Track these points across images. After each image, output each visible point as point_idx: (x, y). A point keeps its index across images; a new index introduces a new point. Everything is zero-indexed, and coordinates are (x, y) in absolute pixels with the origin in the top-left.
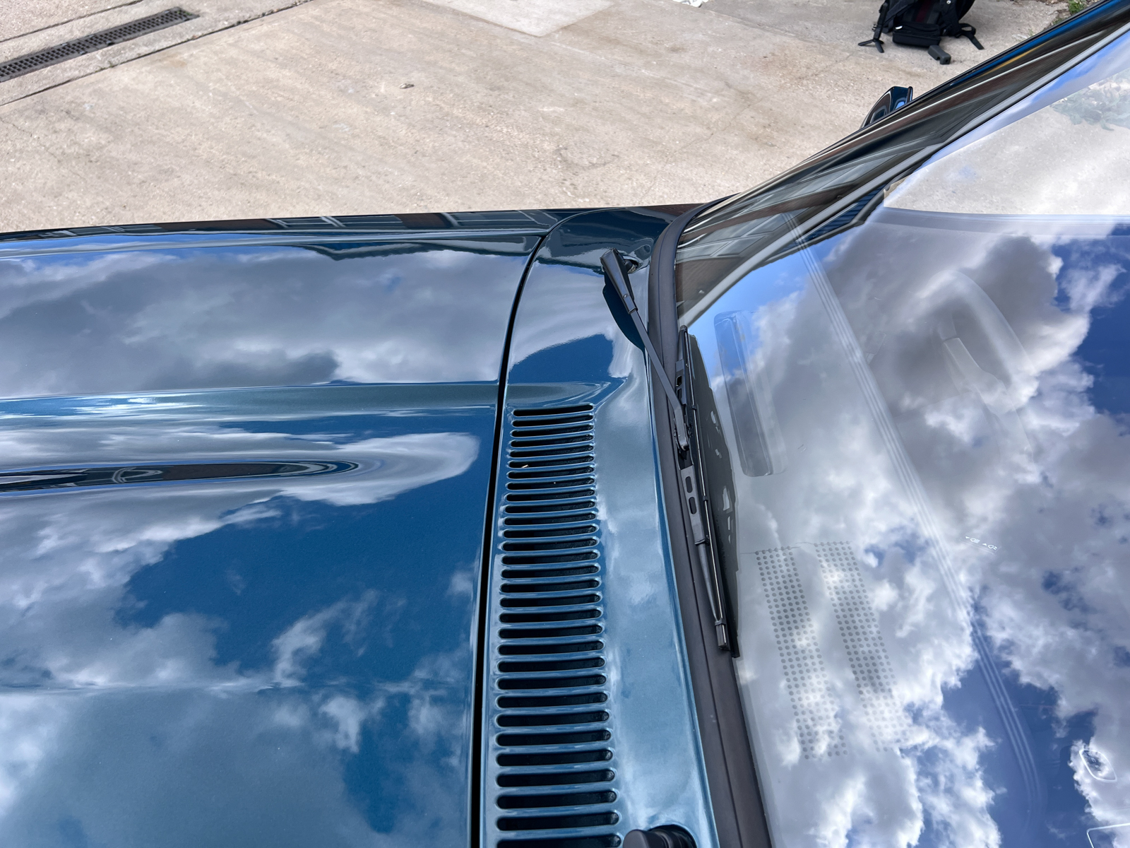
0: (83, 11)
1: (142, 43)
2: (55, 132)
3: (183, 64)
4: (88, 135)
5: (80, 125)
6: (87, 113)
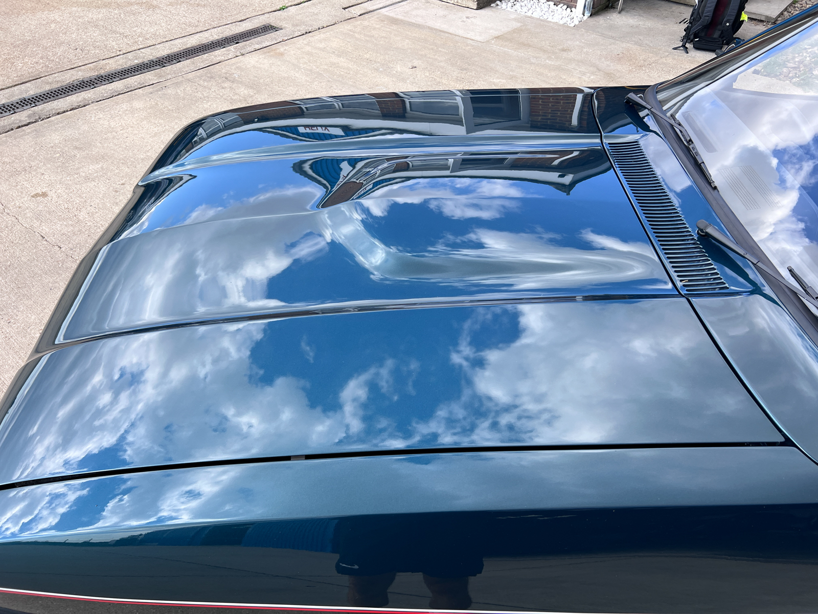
0: (215, 24)
1: (255, 43)
2: (223, 88)
3: (282, 54)
4: (242, 90)
5: (236, 85)
6: (237, 79)
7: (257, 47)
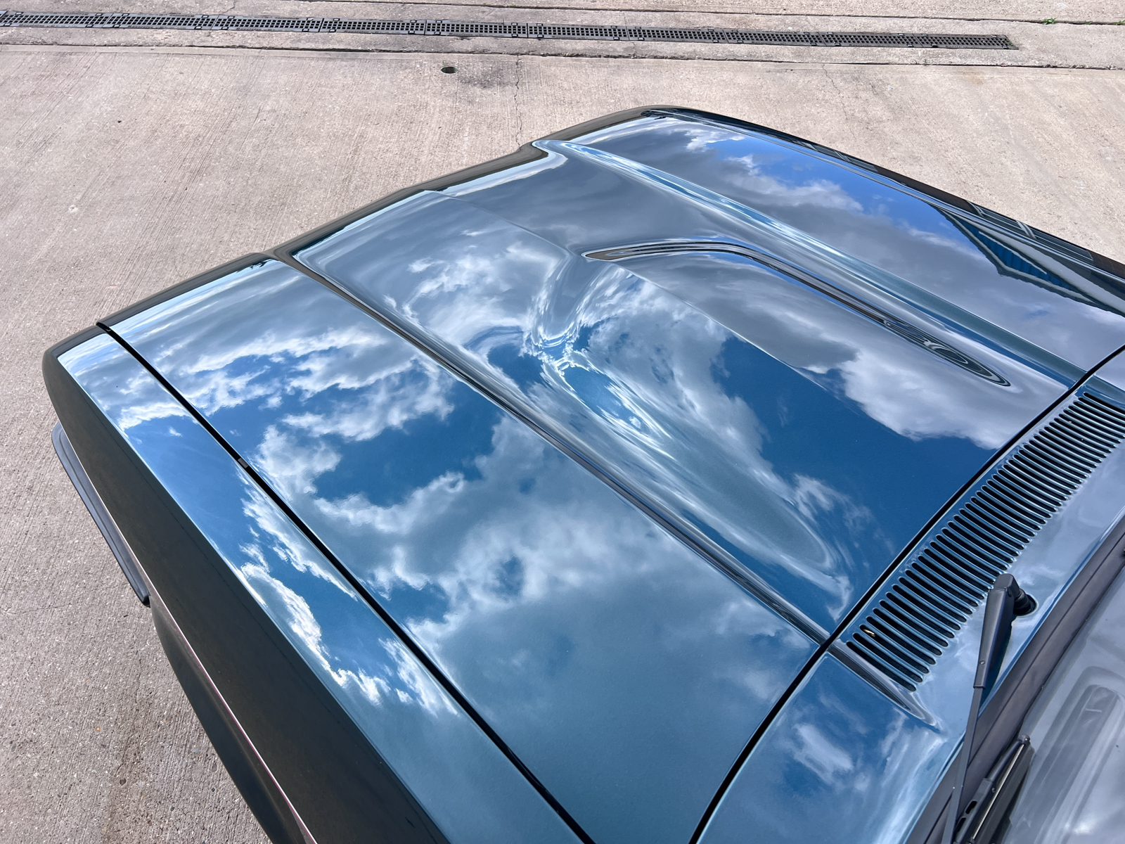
1: (960, 55)
2: (857, 97)
3: (980, 82)
4: (878, 109)
5: (876, 99)
6: (885, 92)
7: (957, 60)
